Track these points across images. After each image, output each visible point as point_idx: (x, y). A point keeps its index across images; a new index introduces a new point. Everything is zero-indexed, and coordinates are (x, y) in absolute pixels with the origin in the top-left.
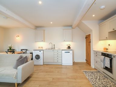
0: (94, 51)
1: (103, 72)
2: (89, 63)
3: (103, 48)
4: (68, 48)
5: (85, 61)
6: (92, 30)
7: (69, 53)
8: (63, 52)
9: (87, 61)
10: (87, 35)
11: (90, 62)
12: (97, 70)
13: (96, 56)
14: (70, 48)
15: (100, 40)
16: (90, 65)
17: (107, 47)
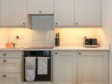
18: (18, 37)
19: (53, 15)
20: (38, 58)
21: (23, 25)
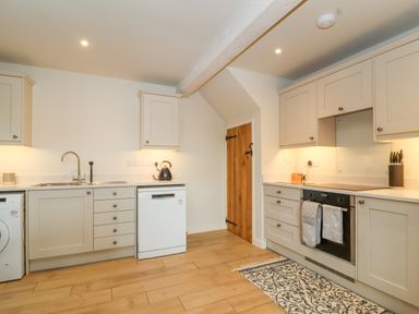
0: (266, 185)
1: (307, 259)
2: (244, 230)
3: (290, 173)
4: (161, 177)
5: (224, 226)
6: (259, 109)
7: (172, 199)
8: (145, 195)
9: (234, 224)
10: (234, 129)
11: (249, 228)
12: (280, 255)
13: (279, 202)
14: (169, 177)
15: (281, 147)
16: (249, 239)
17: (304, 170)
18: (310, 163)
19: (371, 109)
20: (324, 206)
21: (310, 141)
